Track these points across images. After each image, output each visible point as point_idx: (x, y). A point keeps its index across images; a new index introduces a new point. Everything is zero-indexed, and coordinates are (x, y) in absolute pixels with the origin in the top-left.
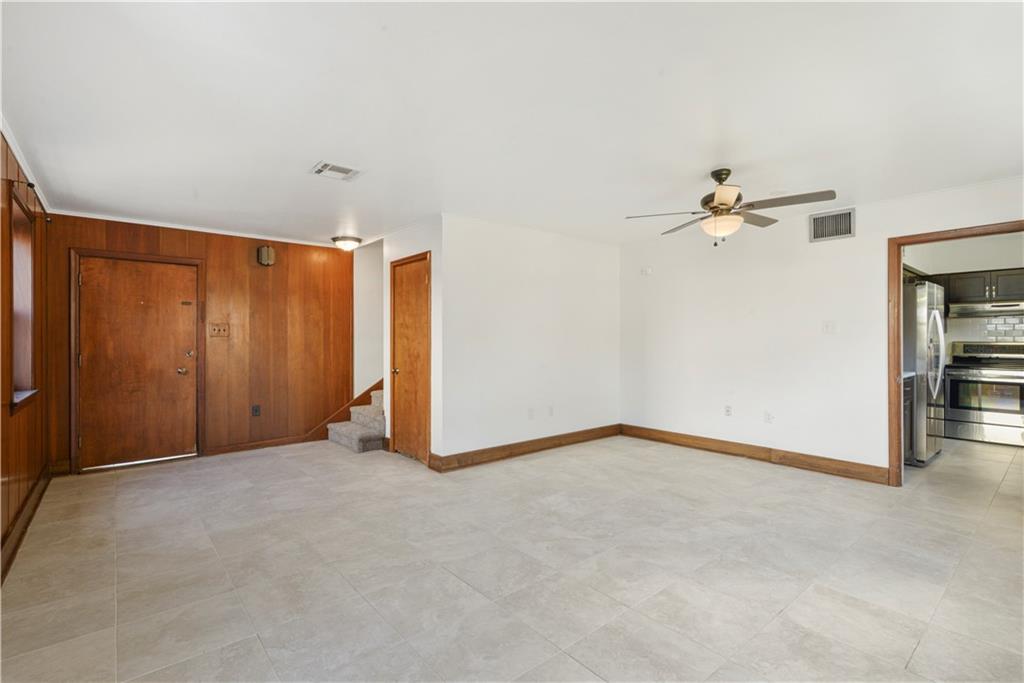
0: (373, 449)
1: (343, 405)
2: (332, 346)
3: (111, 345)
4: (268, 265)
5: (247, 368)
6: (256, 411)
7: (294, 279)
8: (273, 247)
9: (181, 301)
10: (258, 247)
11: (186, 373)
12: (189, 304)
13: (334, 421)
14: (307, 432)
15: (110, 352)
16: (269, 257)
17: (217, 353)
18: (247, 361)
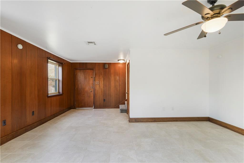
0: (124, 113)
1: (123, 101)
2: (121, 86)
3: (80, 86)
4: (106, 68)
5: (103, 91)
6: (104, 100)
7: (112, 71)
8: (108, 64)
9: (91, 77)
10: (104, 64)
11: (92, 91)
12: (92, 77)
13: (121, 104)
14: (115, 106)
15: (80, 87)
16: (107, 66)
17: (97, 88)
18: (103, 89)
